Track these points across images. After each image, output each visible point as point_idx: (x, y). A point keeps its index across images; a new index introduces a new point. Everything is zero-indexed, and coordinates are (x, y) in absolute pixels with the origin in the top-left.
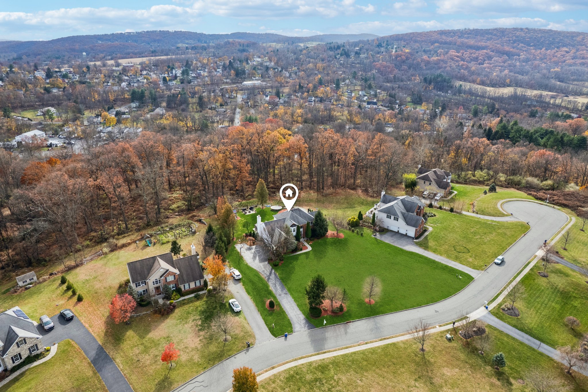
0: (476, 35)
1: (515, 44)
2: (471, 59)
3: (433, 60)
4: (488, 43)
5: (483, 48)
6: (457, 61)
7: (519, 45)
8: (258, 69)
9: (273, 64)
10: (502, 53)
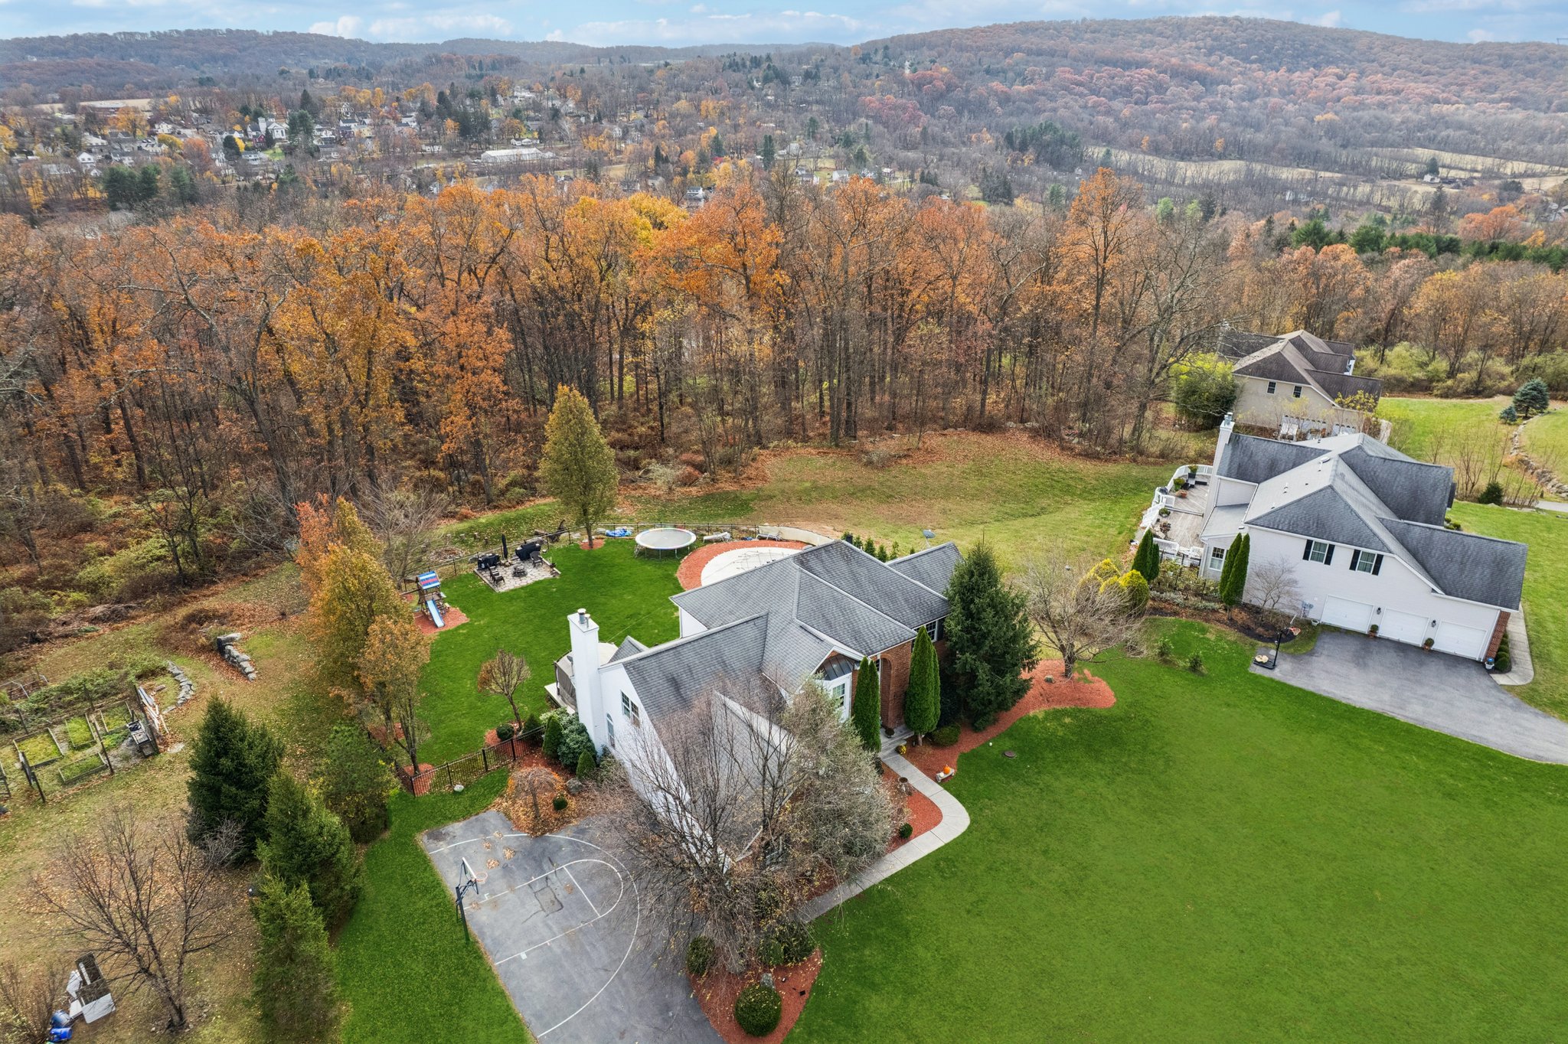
0: (1113, 35)
1: (1213, 58)
2: (1115, 92)
3: (1019, 92)
4: (1147, 54)
5: (1139, 65)
6: (1081, 95)
7: (1221, 59)
8: (528, 118)
9: (571, 105)
10: (1188, 76)
